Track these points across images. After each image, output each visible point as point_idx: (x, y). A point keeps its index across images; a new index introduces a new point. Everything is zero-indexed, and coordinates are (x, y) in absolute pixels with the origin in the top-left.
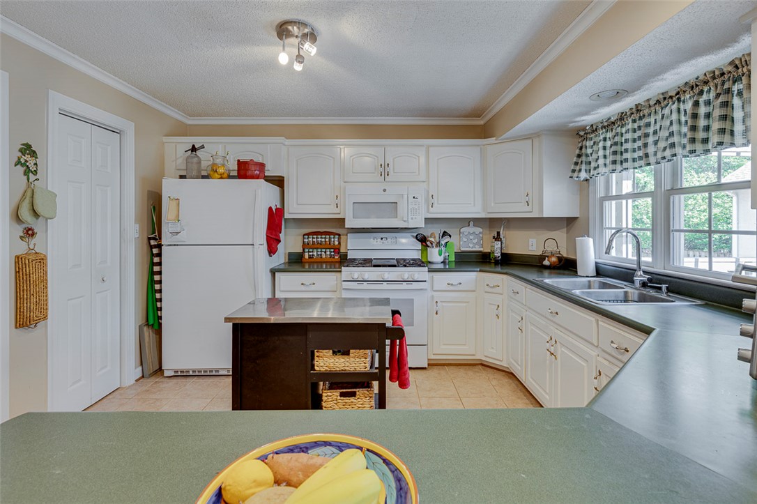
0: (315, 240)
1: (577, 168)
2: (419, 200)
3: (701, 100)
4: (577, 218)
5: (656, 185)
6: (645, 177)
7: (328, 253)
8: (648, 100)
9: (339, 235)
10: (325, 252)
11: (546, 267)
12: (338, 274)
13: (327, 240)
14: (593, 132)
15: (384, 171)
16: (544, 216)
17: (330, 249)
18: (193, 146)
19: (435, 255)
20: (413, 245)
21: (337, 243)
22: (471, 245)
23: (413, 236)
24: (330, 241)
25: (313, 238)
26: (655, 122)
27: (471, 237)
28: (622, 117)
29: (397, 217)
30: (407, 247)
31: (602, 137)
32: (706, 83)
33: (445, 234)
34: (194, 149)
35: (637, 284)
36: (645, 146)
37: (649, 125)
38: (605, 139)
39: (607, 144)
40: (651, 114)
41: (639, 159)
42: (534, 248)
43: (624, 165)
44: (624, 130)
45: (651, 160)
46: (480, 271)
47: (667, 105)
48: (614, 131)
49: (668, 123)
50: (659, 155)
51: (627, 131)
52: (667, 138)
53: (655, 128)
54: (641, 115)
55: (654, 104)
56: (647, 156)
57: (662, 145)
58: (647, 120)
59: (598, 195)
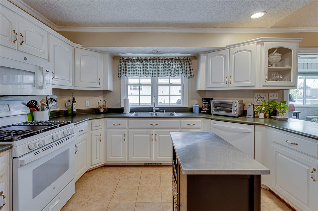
2: (50, 72)
4: (112, 91)
5: (152, 83)
8: (159, 58)
11: (102, 113)
14: (131, 60)
16: (108, 90)
33: (51, 100)
36: (159, 71)
37: (159, 65)
38: (139, 65)
39: (140, 66)
40: (159, 62)
41: (155, 74)
42: (88, 105)
43: (149, 75)
44: (148, 64)
45: (160, 75)
46: (90, 119)
47: (166, 61)
48: (143, 63)
49: (167, 66)
50: (166, 74)
51: (151, 64)
52: (168, 70)
53: (161, 66)
54: (156, 61)
55: (161, 59)
56: (159, 74)
57: (166, 72)
58: (159, 63)
59: (126, 83)
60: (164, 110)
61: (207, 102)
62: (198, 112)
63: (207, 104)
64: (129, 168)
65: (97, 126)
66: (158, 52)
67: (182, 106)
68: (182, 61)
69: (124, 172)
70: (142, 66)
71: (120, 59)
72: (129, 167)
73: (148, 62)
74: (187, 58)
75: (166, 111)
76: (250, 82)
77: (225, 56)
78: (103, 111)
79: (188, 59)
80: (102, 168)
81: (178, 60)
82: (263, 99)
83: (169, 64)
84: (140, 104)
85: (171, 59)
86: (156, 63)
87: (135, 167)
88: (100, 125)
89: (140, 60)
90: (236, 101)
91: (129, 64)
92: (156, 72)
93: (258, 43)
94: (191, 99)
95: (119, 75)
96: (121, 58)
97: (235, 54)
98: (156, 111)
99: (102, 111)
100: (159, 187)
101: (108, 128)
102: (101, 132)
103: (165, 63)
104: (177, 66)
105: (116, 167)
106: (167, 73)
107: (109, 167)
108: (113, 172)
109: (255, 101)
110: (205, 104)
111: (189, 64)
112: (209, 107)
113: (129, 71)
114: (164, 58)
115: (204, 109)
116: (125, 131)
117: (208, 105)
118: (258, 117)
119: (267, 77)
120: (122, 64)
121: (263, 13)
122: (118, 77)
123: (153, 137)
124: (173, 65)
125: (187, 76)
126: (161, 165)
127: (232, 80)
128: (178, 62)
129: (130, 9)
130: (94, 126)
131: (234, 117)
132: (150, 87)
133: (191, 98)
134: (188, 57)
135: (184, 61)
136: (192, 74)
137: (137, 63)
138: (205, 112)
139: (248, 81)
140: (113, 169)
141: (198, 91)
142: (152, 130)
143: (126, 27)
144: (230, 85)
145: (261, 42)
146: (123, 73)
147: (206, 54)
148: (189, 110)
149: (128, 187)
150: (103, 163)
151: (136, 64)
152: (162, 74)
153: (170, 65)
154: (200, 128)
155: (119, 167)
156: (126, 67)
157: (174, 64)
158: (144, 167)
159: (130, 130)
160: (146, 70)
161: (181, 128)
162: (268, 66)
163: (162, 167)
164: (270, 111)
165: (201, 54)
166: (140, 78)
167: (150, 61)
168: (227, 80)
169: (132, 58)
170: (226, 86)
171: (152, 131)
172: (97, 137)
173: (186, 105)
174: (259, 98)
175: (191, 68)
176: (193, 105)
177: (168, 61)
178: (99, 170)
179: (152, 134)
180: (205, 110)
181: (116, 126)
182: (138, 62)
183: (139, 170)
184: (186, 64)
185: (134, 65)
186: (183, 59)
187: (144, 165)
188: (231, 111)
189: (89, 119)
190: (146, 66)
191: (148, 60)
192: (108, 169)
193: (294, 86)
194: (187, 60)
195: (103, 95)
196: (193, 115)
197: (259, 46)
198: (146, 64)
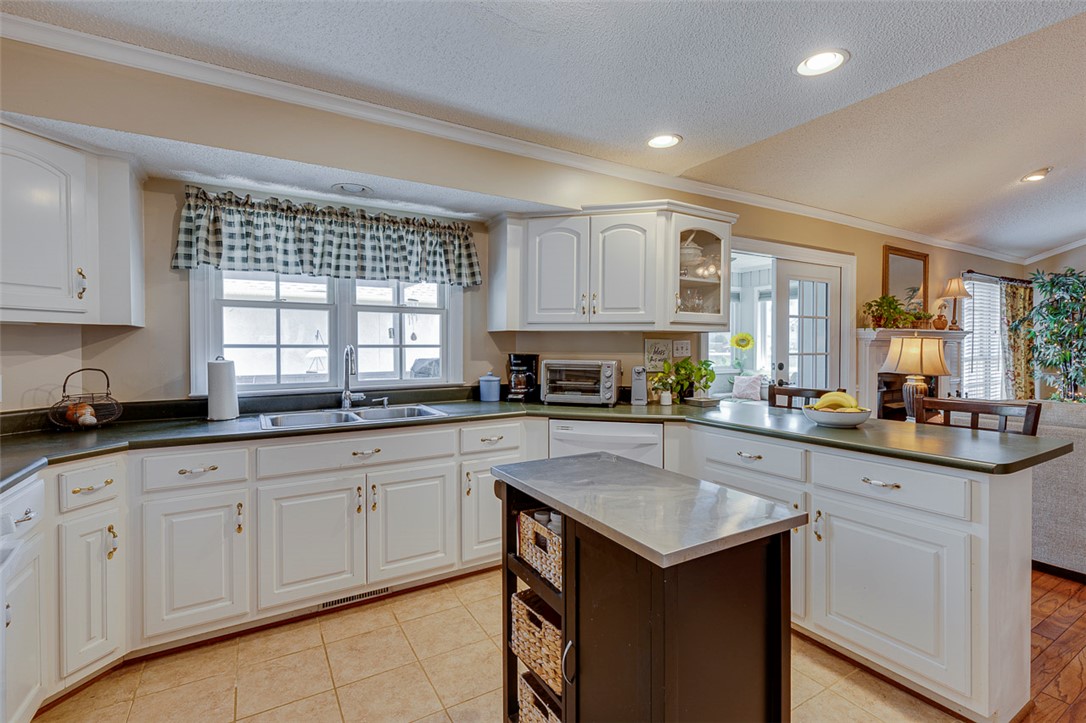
35: (347, 404)
36: (363, 258)
37: (364, 237)
38: (278, 227)
39: (282, 234)
40: (364, 226)
41: (348, 268)
43: (325, 270)
44: (319, 227)
45: (368, 273)
46: (51, 463)
47: (389, 227)
48: (297, 221)
49: (395, 246)
50: (392, 273)
51: (331, 232)
52: (396, 260)
53: (373, 243)
54: (350, 221)
55: (371, 219)
56: (363, 268)
57: (392, 264)
58: (362, 232)
59: (212, 296)
60: (386, 399)
61: (525, 368)
62: (498, 399)
63: (524, 372)
64: (263, 639)
65: (91, 490)
66: (363, 192)
67: (444, 383)
68: (445, 235)
69: (241, 658)
70: (291, 235)
71: (188, 196)
72: (258, 634)
73: (316, 221)
74: (460, 226)
75: (390, 403)
76: (642, 312)
77: (578, 235)
78: (93, 420)
79: (463, 229)
80: (117, 673)
81: (431, 227)
82: (662, 357)
83: (401, 238)
84: (279, 381)
85: (408, 223)
86: (351, 231)
87: (287, 627)
88: (107, 483)
89: (283, 210)
90: (610, 362)
91: (229, 218)
92: (353, 263)
93: (660, 212)
94: (474, 358)
95: (182, 263)
96: (193, 191)
97: (606, 234)
98: (355, 404)
99: (88, 417)
100: (414, 666)
101: (148, 492)
102: (115, 513)
103: (388, 232)
104: (428, 248)
105: (195, 652)
106: (395, 269)
107: (151, 664)
108: (186, 674)
109: (647, 361)
110: (518, 372)
111: (468, 247)
112: (532, 384)
113: (232, 248)
114: (381, 215)
115: (515, 388)
116: (242, 493)
117: (528, 377)
118: (658, 403)
119: (679, 301)
120: (199, 216)
121: (674, 138)
122: (176, 267)
123: (362, 500)
124: (412, 243)
125: (460, 284)
126: (390, 592)
127: (598, 303)
128: (431, 234)
129: (296, 13)
130: (74, 492)
131: (605, 406)
132: (325, 315)
133: (473, 354)
134: (464, 222)
135: (450, 234)
136: (478, 278)
137: (269, 220)
138: (520, 396)
139: (637, 309)
140: (179, 662)
141: (492, 334)
142: (359, 475)
143: (244, 74)
144: (594, 319)
145: (667, 210)
146: (207, 253)
147: (522, 221)
148: (467, 393)
149: (289, 708)
150: (121, 652)
151: (266, 225)
152: (374, 269)
153: (404, 243)
154: (516, 448)
155: (209, 648)
156: (218, 232)
157: (417, 238)
158: (324, 617)
159: (263, 487)
160: (312, 251)
161: (462, 455)
162: (681, 274)
163: (395, 598)
164: (682, 386)
165: (508, 220)
166: (278, 281)
167: (327, 219)
168: (585, 303)
169: (248, 196)
170: (582, 320)
171: (357, 478)
172: (91, 539)
173: (456, 378)
174: (655, 352)
175: (474, 260)
176: (481, 379)
177: (398, 229)
178: (103, 688)
179: (359, 488)
180: (519, 391)
181: (199, 474)
182: (275, 215)
183: (311, 633)
184: (456, 242)
185: (257, 227)
186: (449, 227)
187: (321, 609)
188: (597, 391)
189: (45, 460)
190: (311, 234)
191: (317, 214)
192: (151, 673)
193: (724, 325)
194: (461, 233)
195: (84, 344)
196: (482, 409)
197: (662, 219)
198: (310, 229)
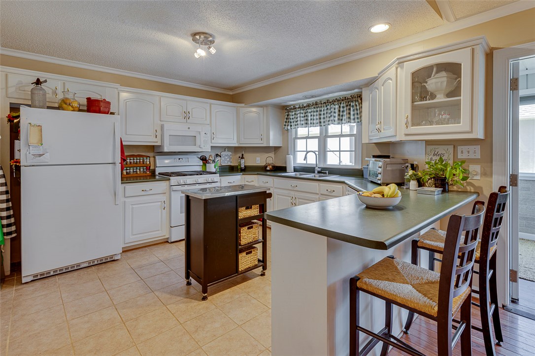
0: (132, 161)
1: (287, 124)
2: (208, 134)
3: (341, 106)
4: (280, 147)
5: (320, 134)
6: (315, 130)
7: (142, 170)
8: (321, 101)
9: (149, 157)
10: (140, 169)
11: (268, 171)
12: (168, 182)
13: (142, 161)
14: (294, 109)
15: (187, 116)
16: (271, 146)
17: (143, 167)
18: (38, 80)
19: (211, 167)
20: (198, 163)
21: (149, 163)
22: (226, 162)
23: (198, 158)
24: (143, 162)
25: (130, 159)
26: (324, 110)
27: (226, 158)
28: (308, 106)
29: (195, 145)
30: (195, 164)
31: (299, 112)
32: (343, 100)
33: (217, 155)
34: (38, 82)
35: (316, 172)
38: (301, 113)
42: (259, 162)
46: (243, 174)
48: (305, 110)
49: (330, 112)
53: (324, 112)
54: (318, 106)
59: (294, 137)
60: (327, 172)
68: (348, 102)
70: (303, 115)
75: (329, 173)
77: (378, 90)
79: (355, 97)
84: (307, 163)
85: (333, 101)
86: (318, 110)
89: (302, 108)
91: (292, 114)
97: (384, 86)
99: (269, 168)
104: (342, 109)
109: (427, 160)
113: (292, 122)
121: (387, 25)
123: (292, 201)
127: (382, 126)
128: (343, 103)
130: (247, 181)
134: (355, 94)
139: (391, 128)
142: (293, 193)
144: (381, 135)
145: (399, 63)
147: (369, 87)
156: (289, 118)
161: (321, 194)
165: (363, 89)
167: (312, 107)
168: (377, 127)
169: (295, 106)
173: (359, 166)
174: (434, 155)
179: (292, 197)
185: (297, 115)
198: (307, 112)
